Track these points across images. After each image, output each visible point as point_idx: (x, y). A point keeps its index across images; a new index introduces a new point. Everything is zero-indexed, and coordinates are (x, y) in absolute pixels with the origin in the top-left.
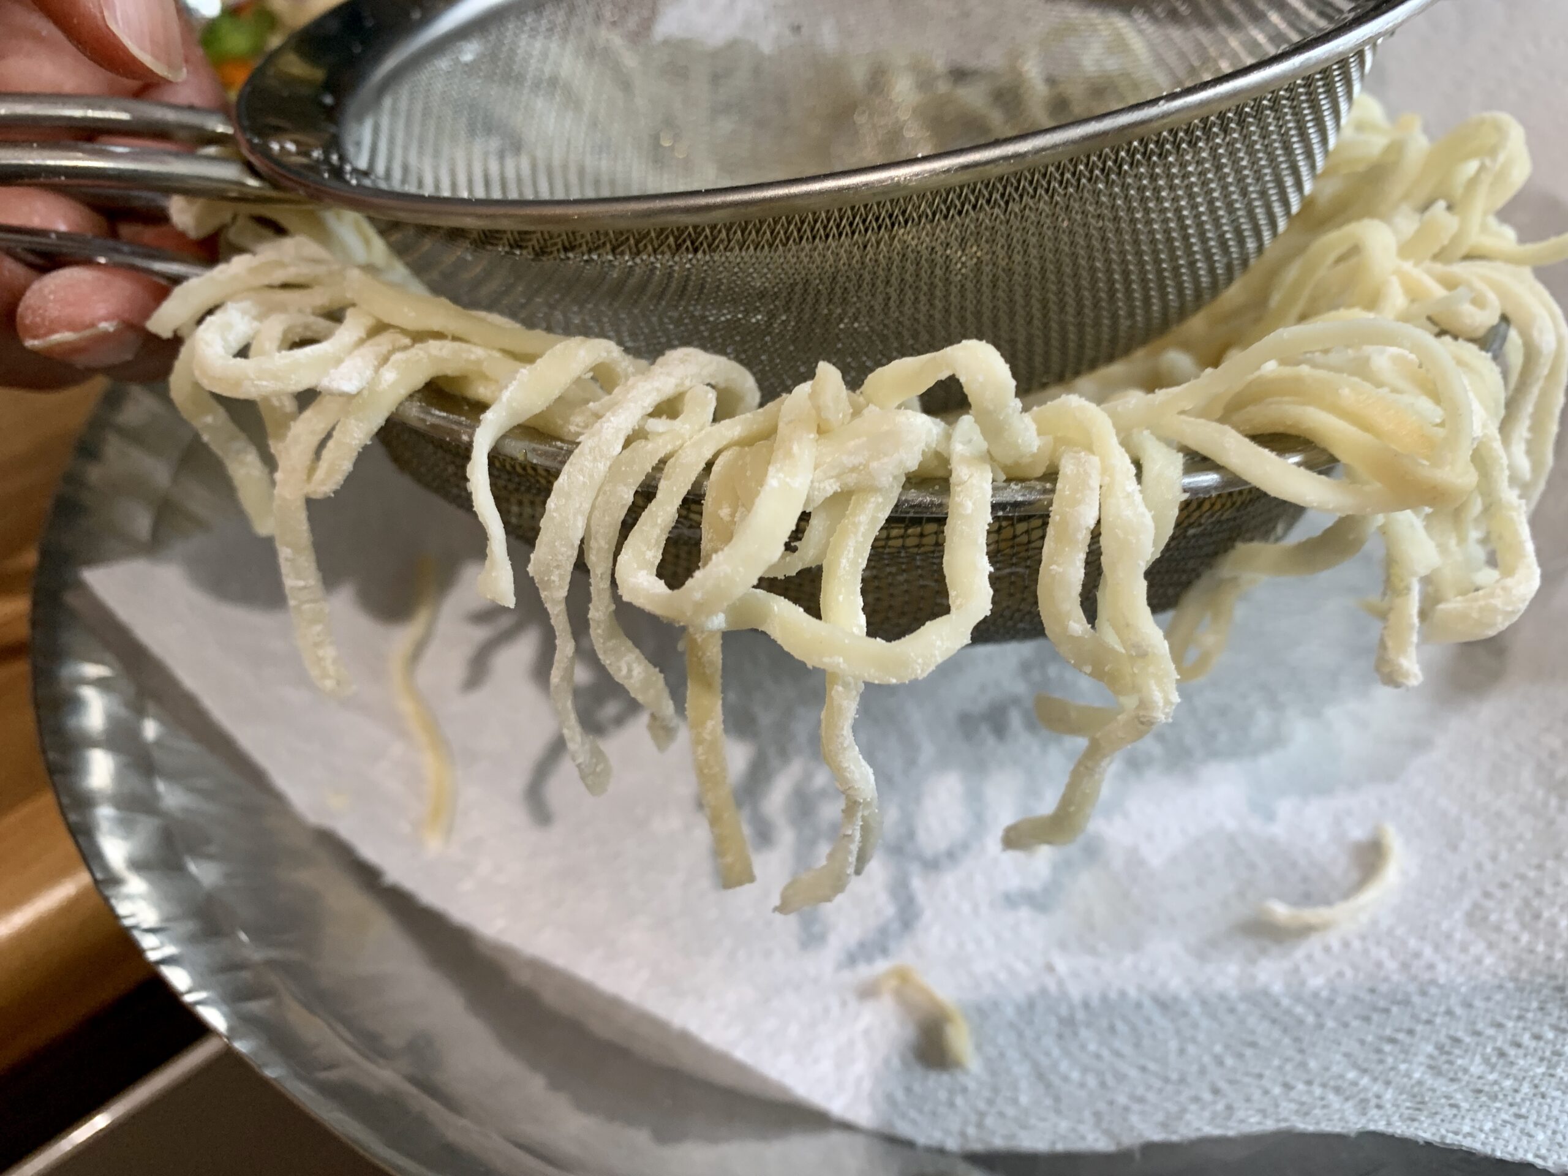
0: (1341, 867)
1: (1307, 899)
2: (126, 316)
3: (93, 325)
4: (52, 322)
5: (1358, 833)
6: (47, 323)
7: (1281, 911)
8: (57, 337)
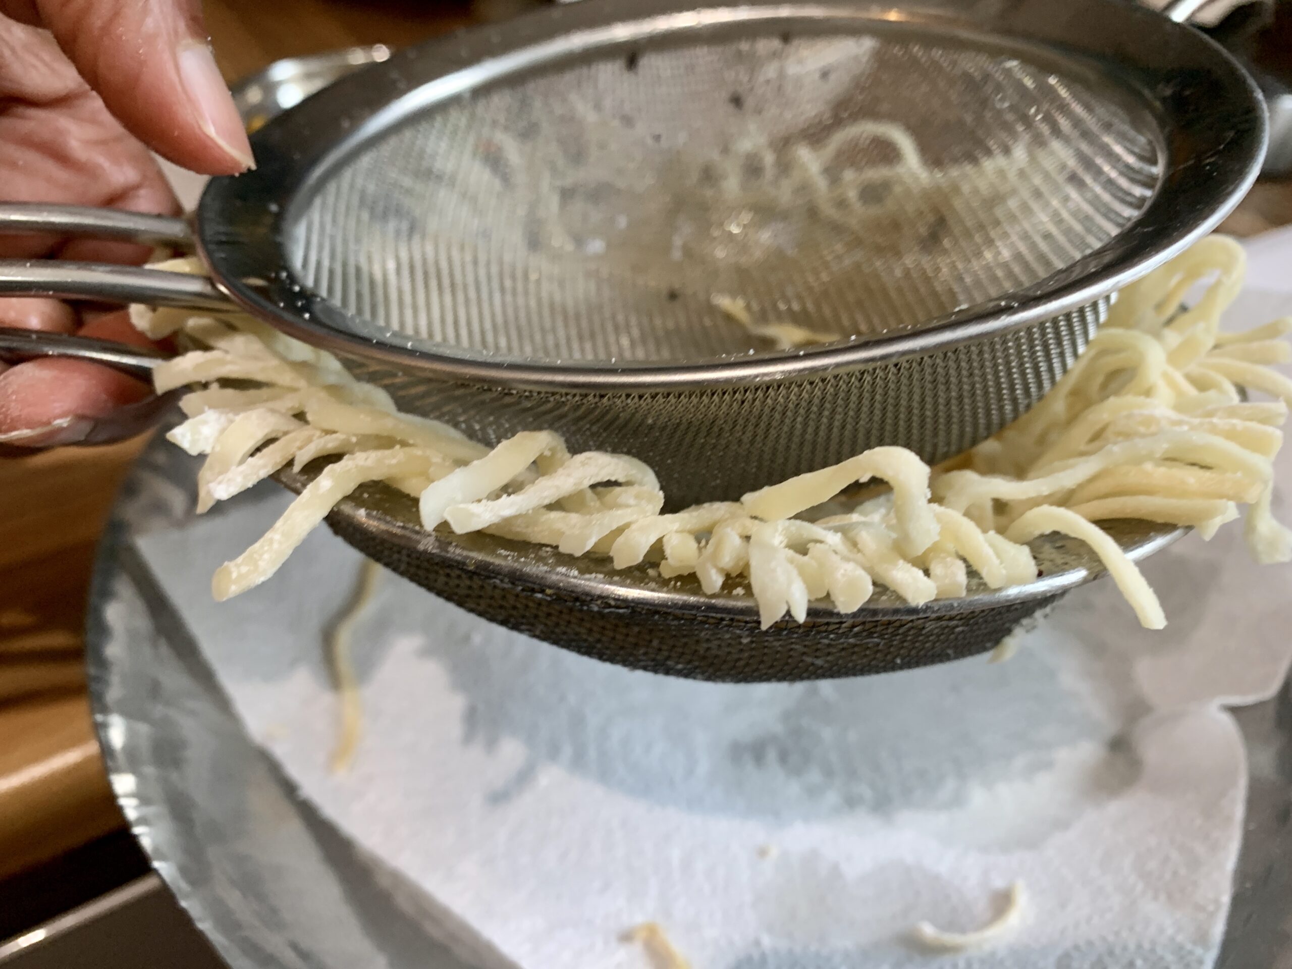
0: (981, 906)
1: (952, 925)
2: (80, 412)
3: (49, 423)
4: (12, 420)
5: (999, 883)
6: (9, 421)
7: (928, 931)
8: (14, 434)
